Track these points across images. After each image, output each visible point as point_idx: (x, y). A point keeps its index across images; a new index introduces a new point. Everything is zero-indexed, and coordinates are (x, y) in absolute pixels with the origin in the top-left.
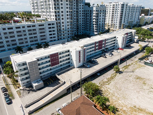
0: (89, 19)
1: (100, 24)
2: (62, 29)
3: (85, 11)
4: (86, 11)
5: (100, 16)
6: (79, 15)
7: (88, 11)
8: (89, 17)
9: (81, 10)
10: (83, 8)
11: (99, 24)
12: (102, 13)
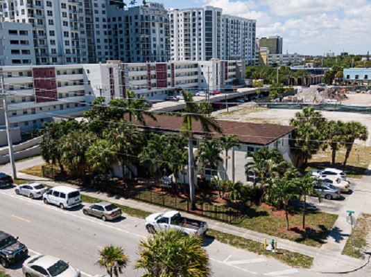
0: (125, 40)
1: (155, 52)
2: (50, 51)
3: (111, 20)
4: (114, 19)
5: (154, 31)
6: (96, 29)
7: (120, 19)
8: (122, 36)
9: (101, 16)
10: (104, 12)
11: (152, 52)
12: (157, 25)
